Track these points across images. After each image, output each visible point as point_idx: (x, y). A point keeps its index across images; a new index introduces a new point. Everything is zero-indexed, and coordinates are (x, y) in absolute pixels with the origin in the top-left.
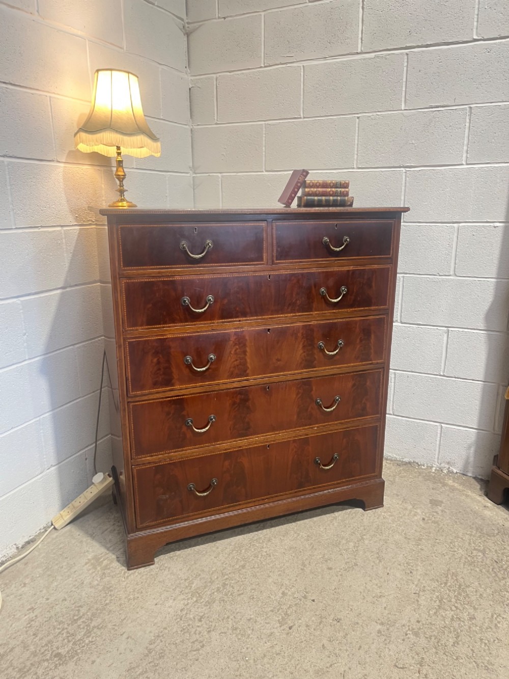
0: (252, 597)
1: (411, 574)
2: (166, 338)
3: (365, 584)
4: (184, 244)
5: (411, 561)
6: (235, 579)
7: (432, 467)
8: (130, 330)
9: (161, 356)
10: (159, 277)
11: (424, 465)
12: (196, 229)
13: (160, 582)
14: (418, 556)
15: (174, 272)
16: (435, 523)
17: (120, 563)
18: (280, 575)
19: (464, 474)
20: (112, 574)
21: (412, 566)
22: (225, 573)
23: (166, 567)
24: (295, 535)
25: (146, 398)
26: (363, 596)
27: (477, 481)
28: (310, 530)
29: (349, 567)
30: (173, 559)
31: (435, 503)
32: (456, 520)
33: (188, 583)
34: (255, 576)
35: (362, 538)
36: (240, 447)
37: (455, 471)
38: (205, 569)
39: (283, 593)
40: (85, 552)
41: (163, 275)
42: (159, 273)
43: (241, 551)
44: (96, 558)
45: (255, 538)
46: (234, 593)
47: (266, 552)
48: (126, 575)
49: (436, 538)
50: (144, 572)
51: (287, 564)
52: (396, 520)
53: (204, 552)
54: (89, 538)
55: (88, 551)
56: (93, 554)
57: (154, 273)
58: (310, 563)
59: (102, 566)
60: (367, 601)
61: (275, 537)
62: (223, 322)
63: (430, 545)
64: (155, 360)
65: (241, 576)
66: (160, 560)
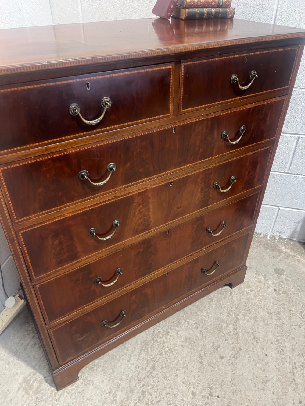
0: (169, 403)
1: (282, 352)
2: (65, 218)
3: (252, 370)
4: (75, 108)
5: (279, 338)
6: (151, 384)
7: (267, 236)
8: (21, 221)
9: (62, 236)
10: (48, 155)
11: (261, 234)
12: (88, 84)
13: (88, 399)
14: (282, 331)
15: (66, 145)
16: (285, 293)
17: (49, 384)
18: (185, 372)
19: (290, 239)
20: (44, 398)
21: (281, 343)
22: (141, 378)
23: (90, 381)
24: (186, 323)
25: (52, 276)
26: (254, 383)
27: (301, 245)
28: (196, 316)
29: (236, 354)
30: (94, 370)
31: (279, 272)
32: (298, 288)
33: (112, 396)
34: (165, 377)
35: (237, 319)
36: (144, 282)
37: (284, 237)
38: (123, 376)
39: (193, 393)
40: (14, 376)
41: (52, 151)
42: (47, 149)
43: (148, 350)
44: (26, 381)
45: (156, 333)
46: (153, 400)
47: (168, 347)
48: (57, 396)
49: (290, 309)
50: (72, 390)
51: (188, 359)
52: (257, 295)
53: (118, 357)
54: (15, 358)
55: (17, 374)
56: (22, 376)
57: (39, 151)
58: (205, 353)
59: (33, 390)
60: (258, 388)
61: (171, 329)
62: (126, 187)
63: (288, 318)
64: (57, 242)
65: (155, 379)
66: (83, 373)
